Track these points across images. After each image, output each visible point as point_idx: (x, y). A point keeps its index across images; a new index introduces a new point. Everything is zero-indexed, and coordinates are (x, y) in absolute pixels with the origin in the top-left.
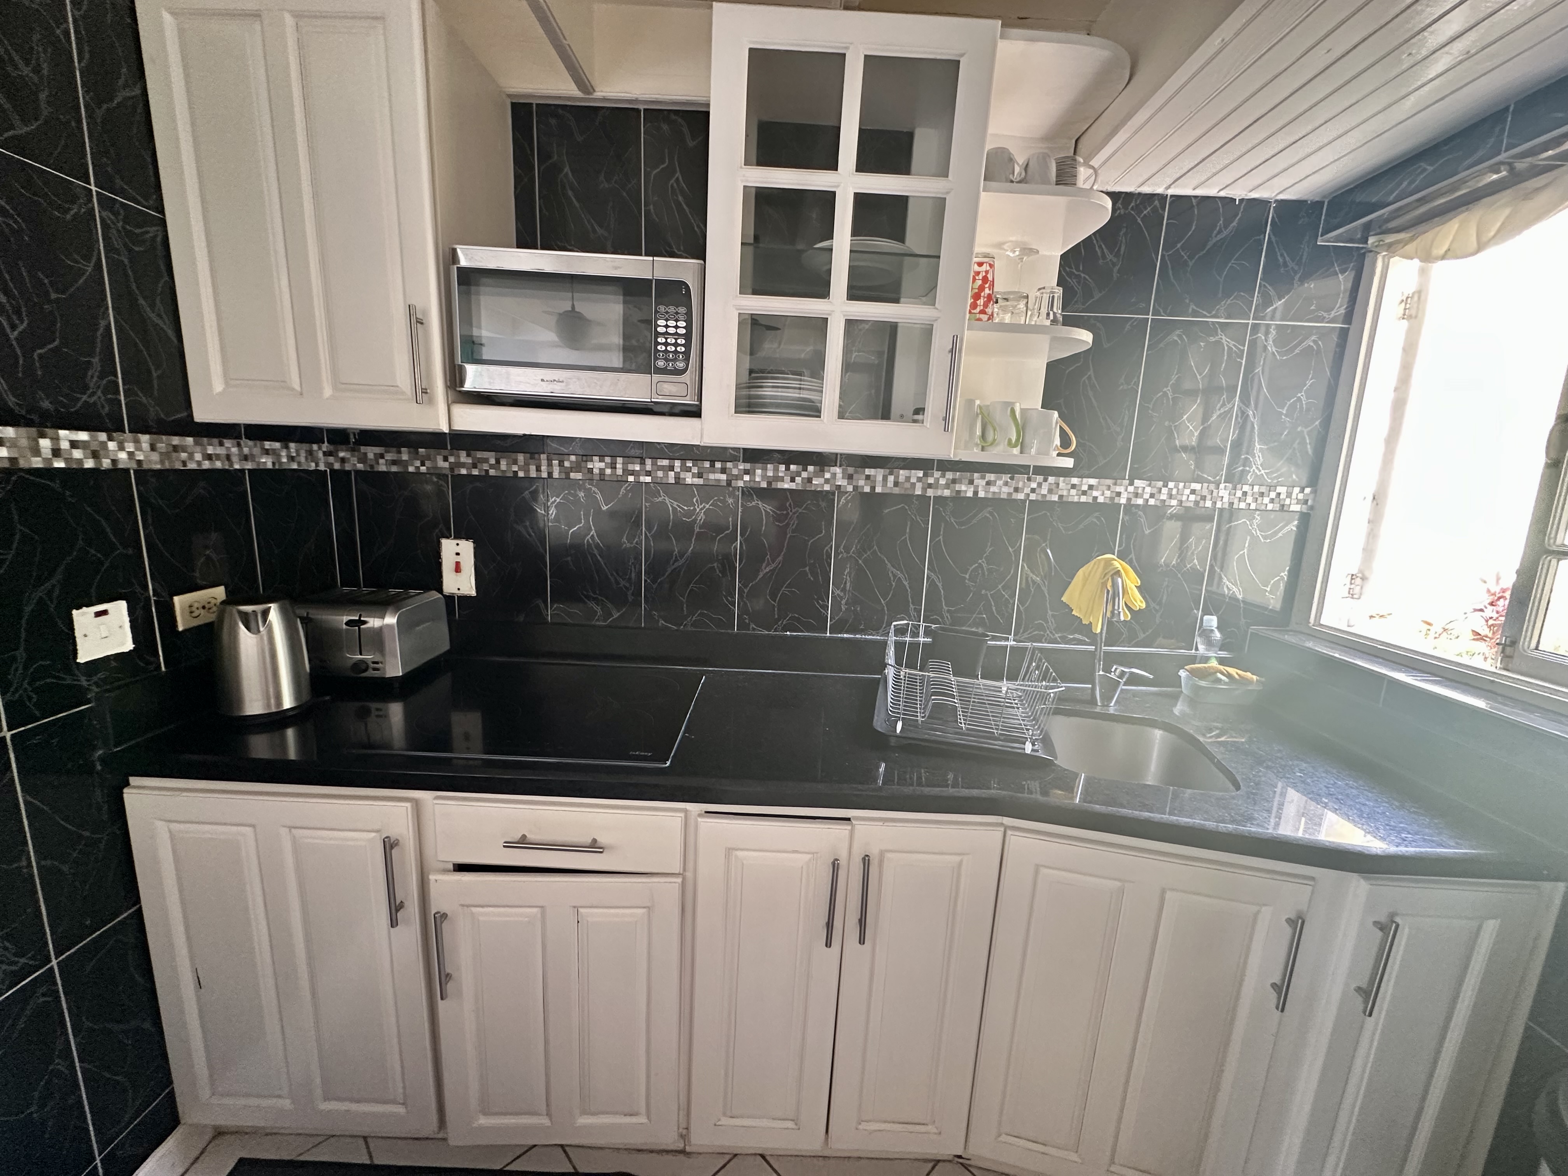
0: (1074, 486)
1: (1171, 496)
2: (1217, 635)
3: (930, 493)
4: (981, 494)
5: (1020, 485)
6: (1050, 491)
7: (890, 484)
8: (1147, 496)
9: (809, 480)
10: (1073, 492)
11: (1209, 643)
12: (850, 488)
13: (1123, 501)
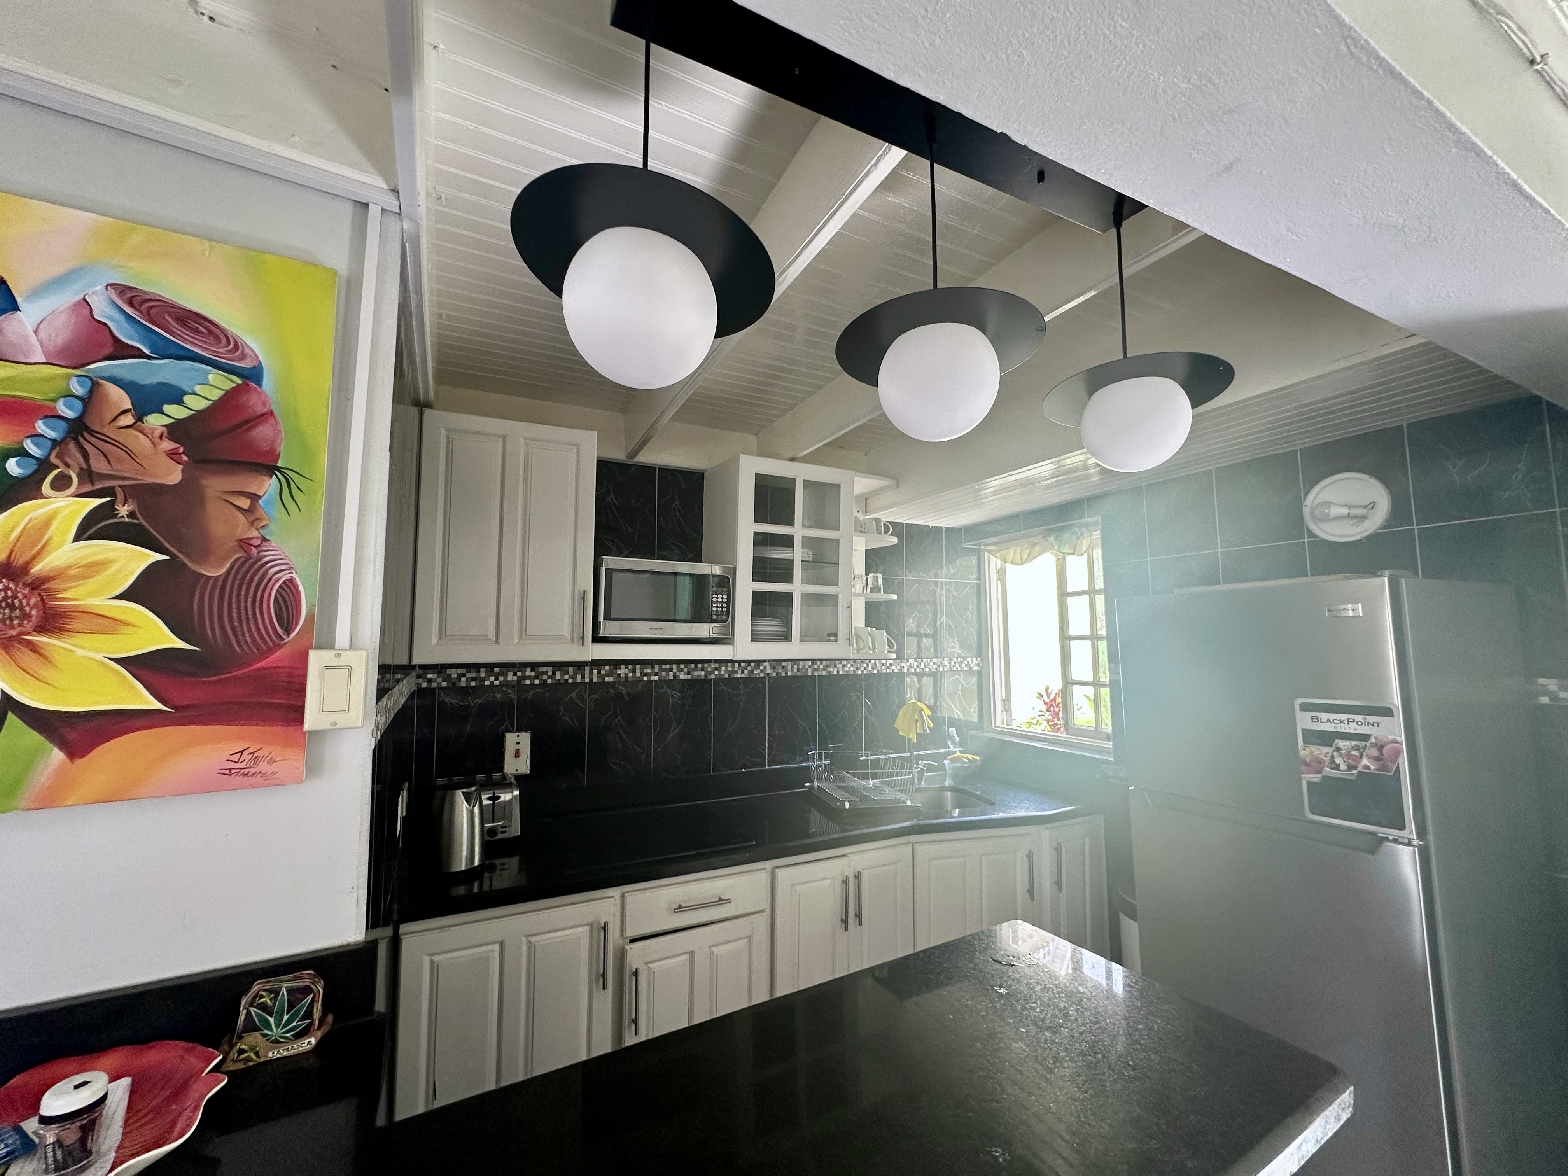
0: (883, 665)
1: (925, 667)
2: (957, 739)
3: (816, 674)
4: (841, 673)
5: (859, 665)
6: (873, 668)
7: (795, 670)
8: (915, 667)
9: (752, 671)
10: (883, 667)
11: (954, 744)
12: (774, 675)
13: (905, 671)
